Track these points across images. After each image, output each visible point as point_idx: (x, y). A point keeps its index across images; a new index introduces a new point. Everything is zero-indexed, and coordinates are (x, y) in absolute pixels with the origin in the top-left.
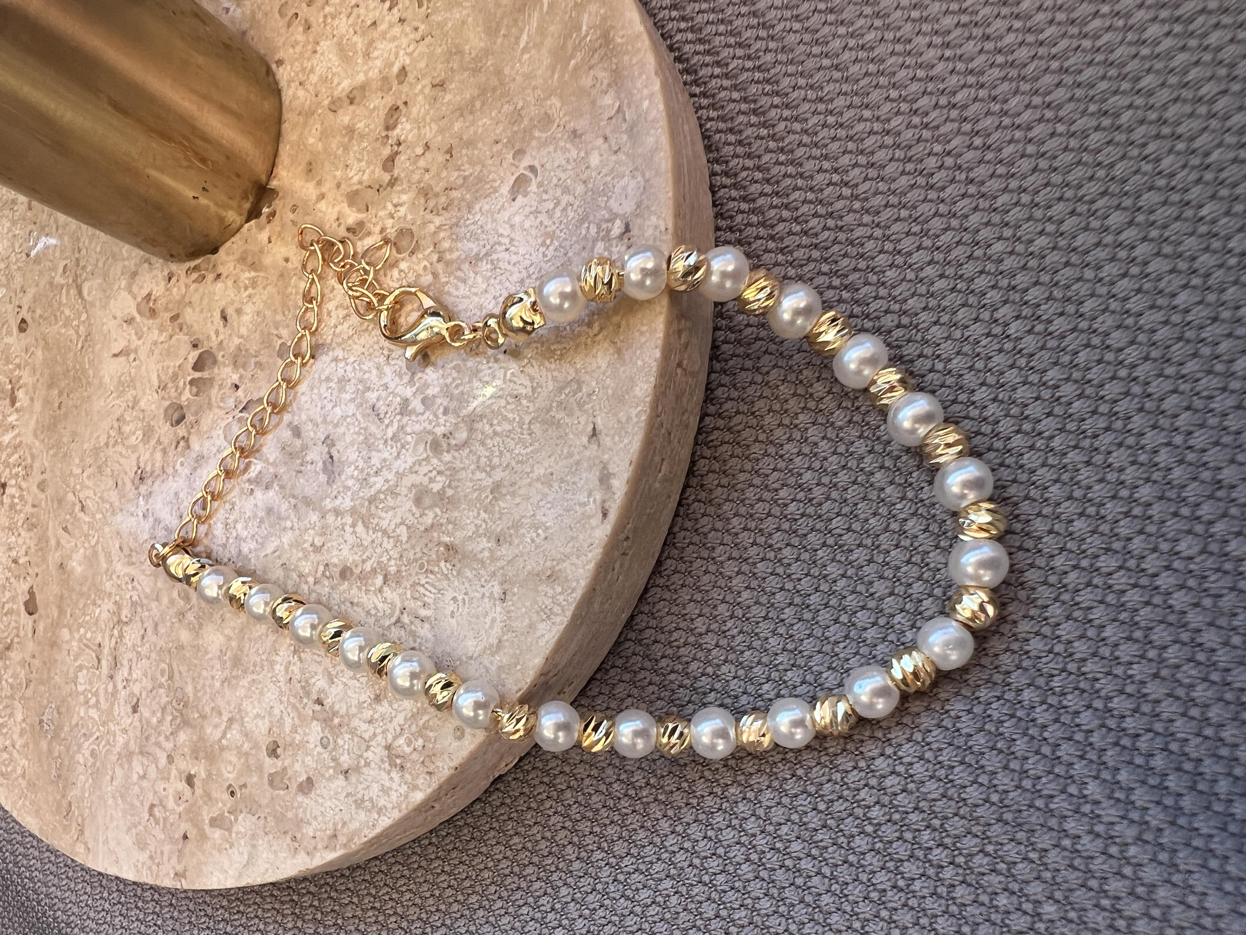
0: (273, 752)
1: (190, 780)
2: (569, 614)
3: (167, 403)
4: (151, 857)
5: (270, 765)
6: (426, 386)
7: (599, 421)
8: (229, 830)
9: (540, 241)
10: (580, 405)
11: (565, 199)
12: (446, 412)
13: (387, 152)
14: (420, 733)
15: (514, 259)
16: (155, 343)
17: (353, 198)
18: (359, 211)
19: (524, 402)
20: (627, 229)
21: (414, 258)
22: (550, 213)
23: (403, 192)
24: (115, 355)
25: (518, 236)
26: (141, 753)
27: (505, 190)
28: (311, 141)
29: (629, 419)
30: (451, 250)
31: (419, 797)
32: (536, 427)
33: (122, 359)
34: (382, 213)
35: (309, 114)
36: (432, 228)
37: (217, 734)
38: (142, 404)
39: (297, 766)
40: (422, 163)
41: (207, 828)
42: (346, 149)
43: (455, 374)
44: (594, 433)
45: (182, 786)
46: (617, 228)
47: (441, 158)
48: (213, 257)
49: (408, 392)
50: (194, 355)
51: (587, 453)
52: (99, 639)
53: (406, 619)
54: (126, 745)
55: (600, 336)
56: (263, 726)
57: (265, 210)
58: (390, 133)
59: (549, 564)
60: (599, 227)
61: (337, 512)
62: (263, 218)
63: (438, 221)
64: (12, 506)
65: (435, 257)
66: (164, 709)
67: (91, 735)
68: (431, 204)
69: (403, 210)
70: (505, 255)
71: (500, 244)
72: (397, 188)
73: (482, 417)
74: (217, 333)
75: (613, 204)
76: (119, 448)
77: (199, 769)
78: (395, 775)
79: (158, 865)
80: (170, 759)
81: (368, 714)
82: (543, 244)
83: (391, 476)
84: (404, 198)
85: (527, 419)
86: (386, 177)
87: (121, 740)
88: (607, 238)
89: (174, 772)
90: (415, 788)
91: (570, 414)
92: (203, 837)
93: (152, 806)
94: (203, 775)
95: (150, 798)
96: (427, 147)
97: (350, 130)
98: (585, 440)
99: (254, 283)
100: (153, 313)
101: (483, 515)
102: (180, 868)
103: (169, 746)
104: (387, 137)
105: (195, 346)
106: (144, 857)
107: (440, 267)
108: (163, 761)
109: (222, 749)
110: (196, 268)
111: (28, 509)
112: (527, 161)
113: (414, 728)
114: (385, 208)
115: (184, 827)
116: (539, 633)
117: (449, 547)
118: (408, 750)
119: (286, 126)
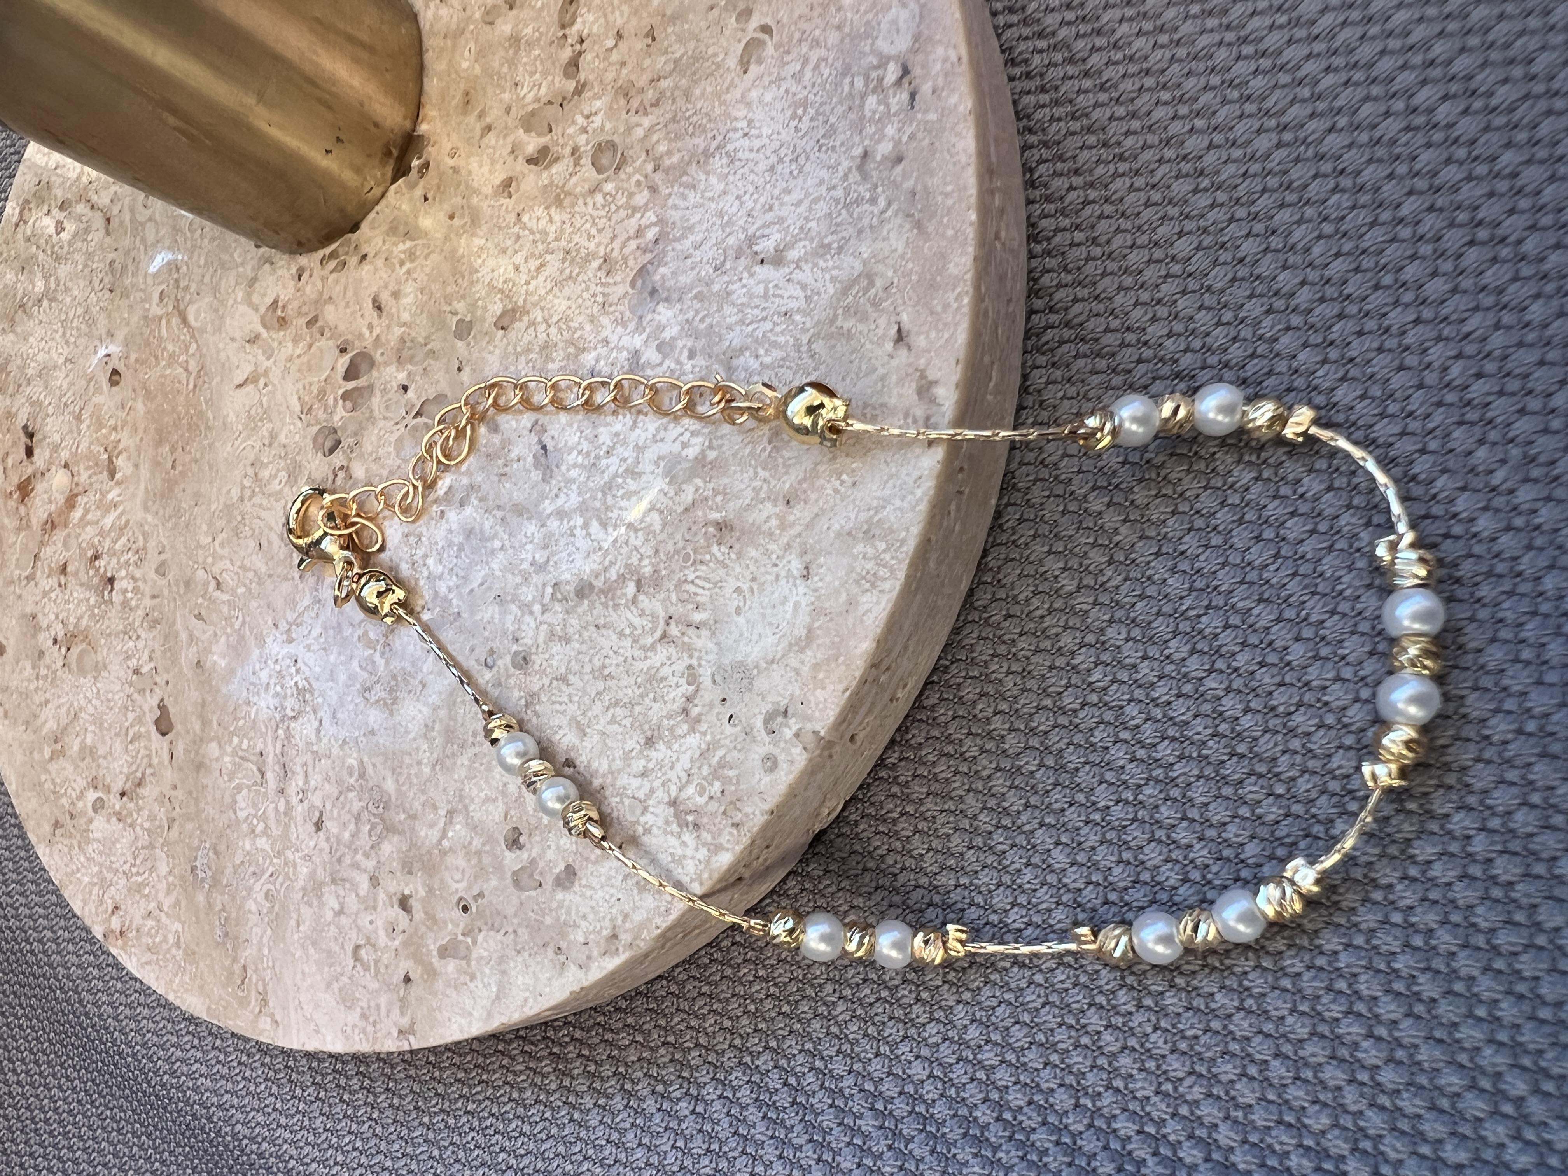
0: (514, 842)
1: (404, 903)
2: (901, 575)
3: (315, 429)
4: (364, 1017)
5: (512, 860)
6: (661, 328)
7: (905, 318)
8: (467, 958)
9: (789, 113)
10: (876, 304)
11: (814, 56)
12: (692, 355)
13: (567, 54)
14: (716, 774)
15: (757, 143)
16: (290, 359)
17: (528, 123)
18: (539, 135)
19: (798, 318)
20: (906, 71)
21: (622, 175)
22: (797, 77)
23: (596, 97)
24: (240, 386)
25: (758, 114)
26: (334, 881)
27: (732, 62)
28: (465, 65)
29: (946, 306)
30: (669, 153)
31: (725, 860)
32: (818, 346)
33: (249, 388)
34: (571, 131)
35: (457, 34)
36: (639, 132)
37: (434, 835)
38: (282, 438)
39: (550, 855)
40: (615, 57)
41: (435, 960)
42: (512, 63)
43: (697, 305)
44: (900, 337)
45: (396, 912)
46: (892, 73)
47: (640, 45)
48: (354, 236)
49: (638, 341)
50: (343, 362)
51: (895, 362)
52: (260, 747)
53: (674, 630)
54: (312, 875)
55: (889, 213)
56: (497, 811)
57: (415, 163)
58: (567, 31)
59: (863, 516)
60: (867, 77)
61: (561, 514)
62: (414, 173)
63: (646, 122)
64: (125, 604)
65: (650, 167)
66: (358, 818)
67: (263, 872)
68: (635, 103)
69: (598, 120)
70: (746, 142)
71: (735, 130)
72: (587, 95)
73: (741, 351)
74: (371, 327)
75: (883, 45)
76: (257, 500)
77: (415, 887)
78: (688, 837)
79: (374, 1024)
80: (374, 881)
81: (639, 765)
82: (794, 116)
83: (628, 453)
84: (598, 104)
85: (805, 339)
86: (571, 85)
87: (304, 870)
88: (879, 87)
89: (382, 896)
90: (718, 848)
91: (864, 319)
92: (432, 973)
93: (357, 948)
94: (422, 893)
95: (354, 937)
96: (619, 36)
97: (515, 41)
98: (889, 346)
99: (411, 255)
100: (283, 322)
101: (762, 474)
102: (405, 1022)
103: (370, 864)
104: (565, 36)
105: (343, 351)
106: (354, 1017)
107: (658, 178)
108: (364, 885)
109: (444, 853)
110: (333, 255)
111: (148, 602)
112: (755, 22)
113: (705, 771)
114: (574, 122)
115: (405, 965)
116: (862, 609)
117: (722, 527)
118: (701, 801)
119: (429, 57)
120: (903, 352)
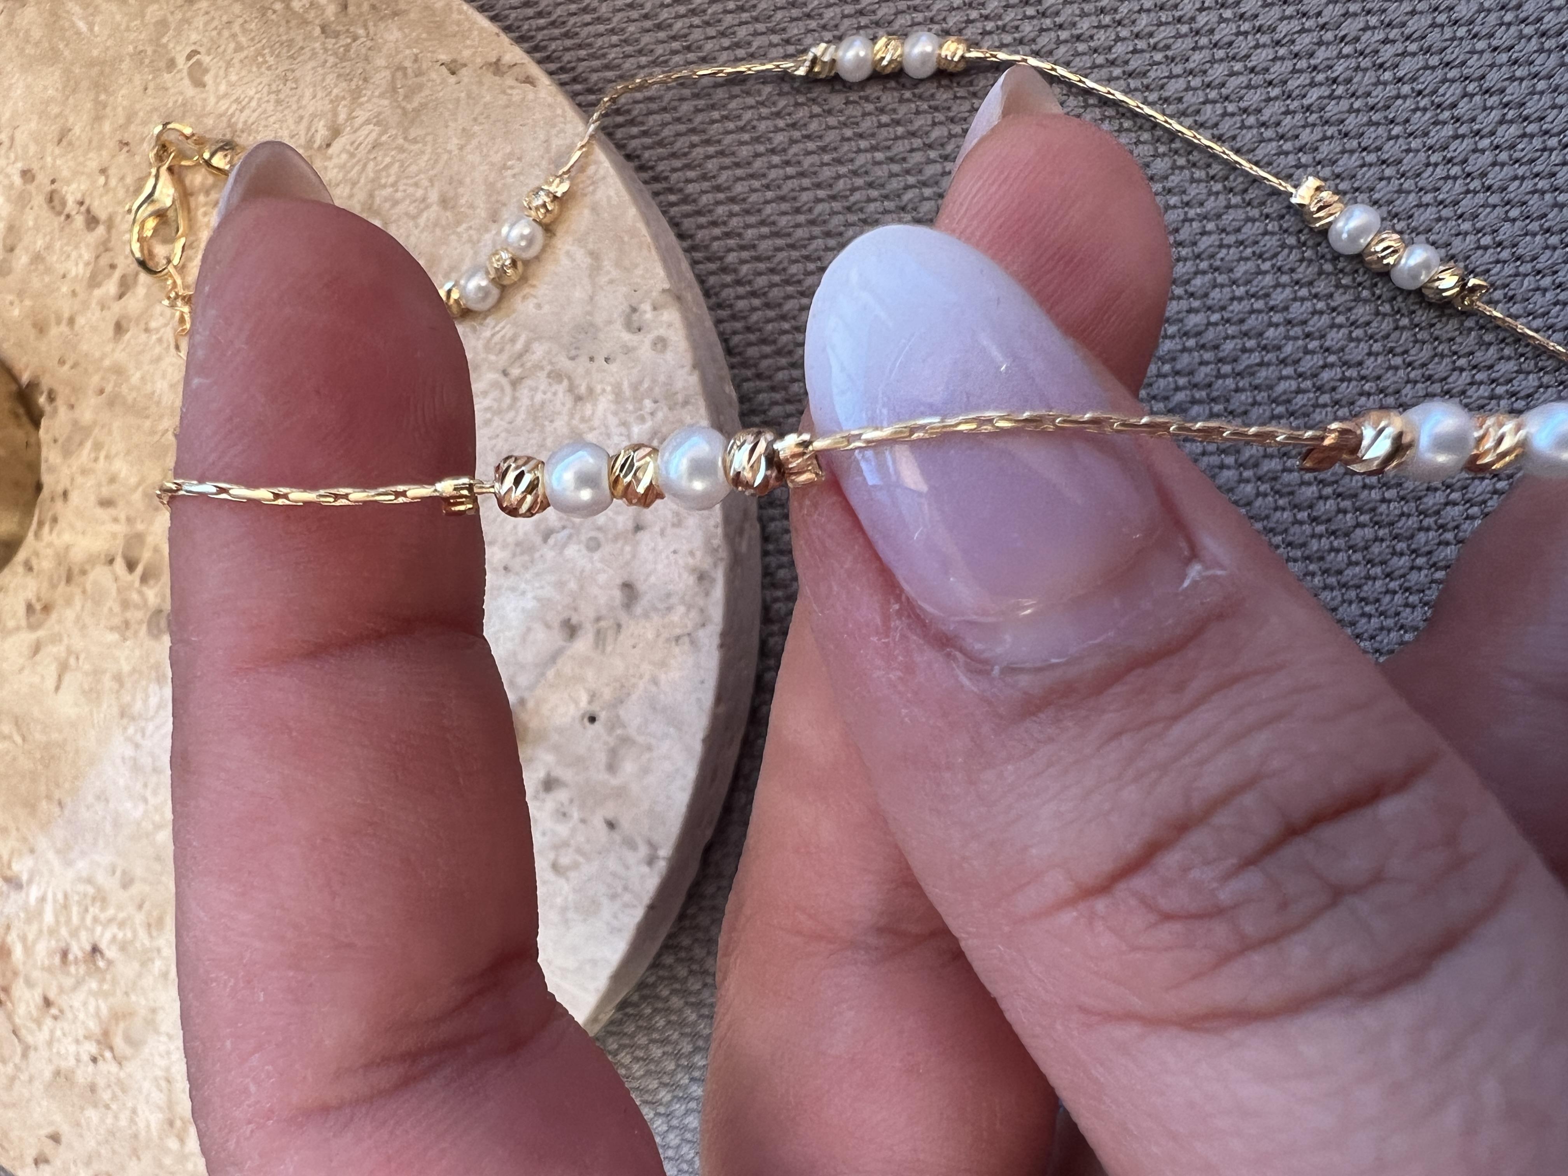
120: (464, 71)
